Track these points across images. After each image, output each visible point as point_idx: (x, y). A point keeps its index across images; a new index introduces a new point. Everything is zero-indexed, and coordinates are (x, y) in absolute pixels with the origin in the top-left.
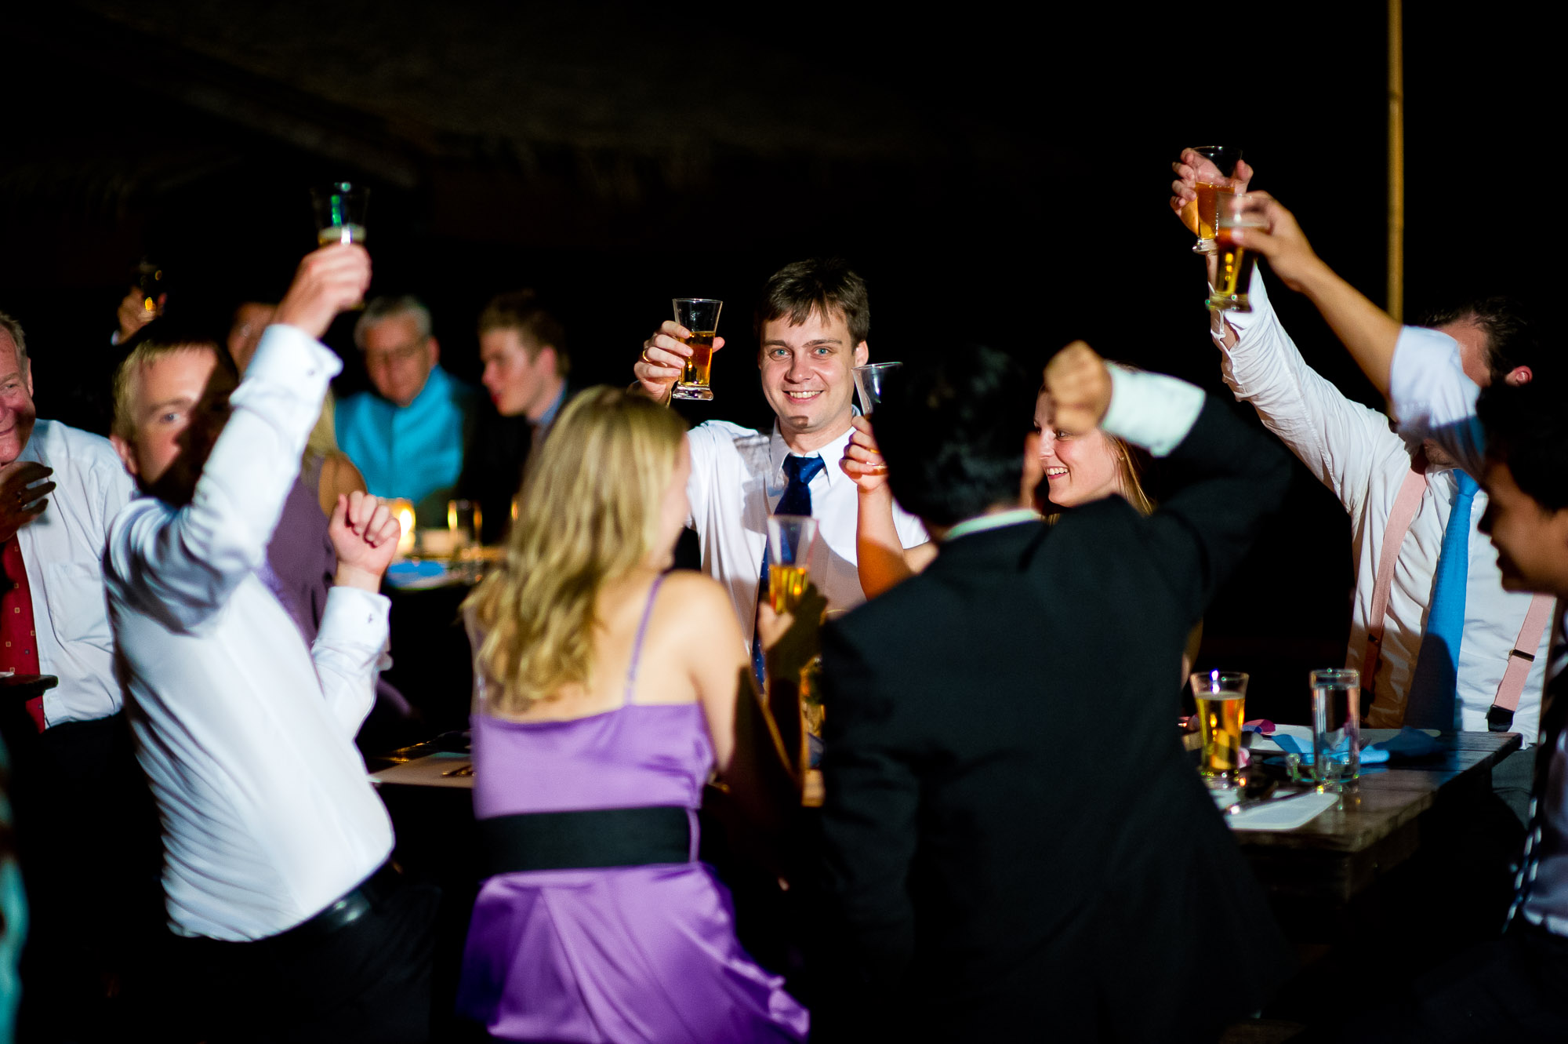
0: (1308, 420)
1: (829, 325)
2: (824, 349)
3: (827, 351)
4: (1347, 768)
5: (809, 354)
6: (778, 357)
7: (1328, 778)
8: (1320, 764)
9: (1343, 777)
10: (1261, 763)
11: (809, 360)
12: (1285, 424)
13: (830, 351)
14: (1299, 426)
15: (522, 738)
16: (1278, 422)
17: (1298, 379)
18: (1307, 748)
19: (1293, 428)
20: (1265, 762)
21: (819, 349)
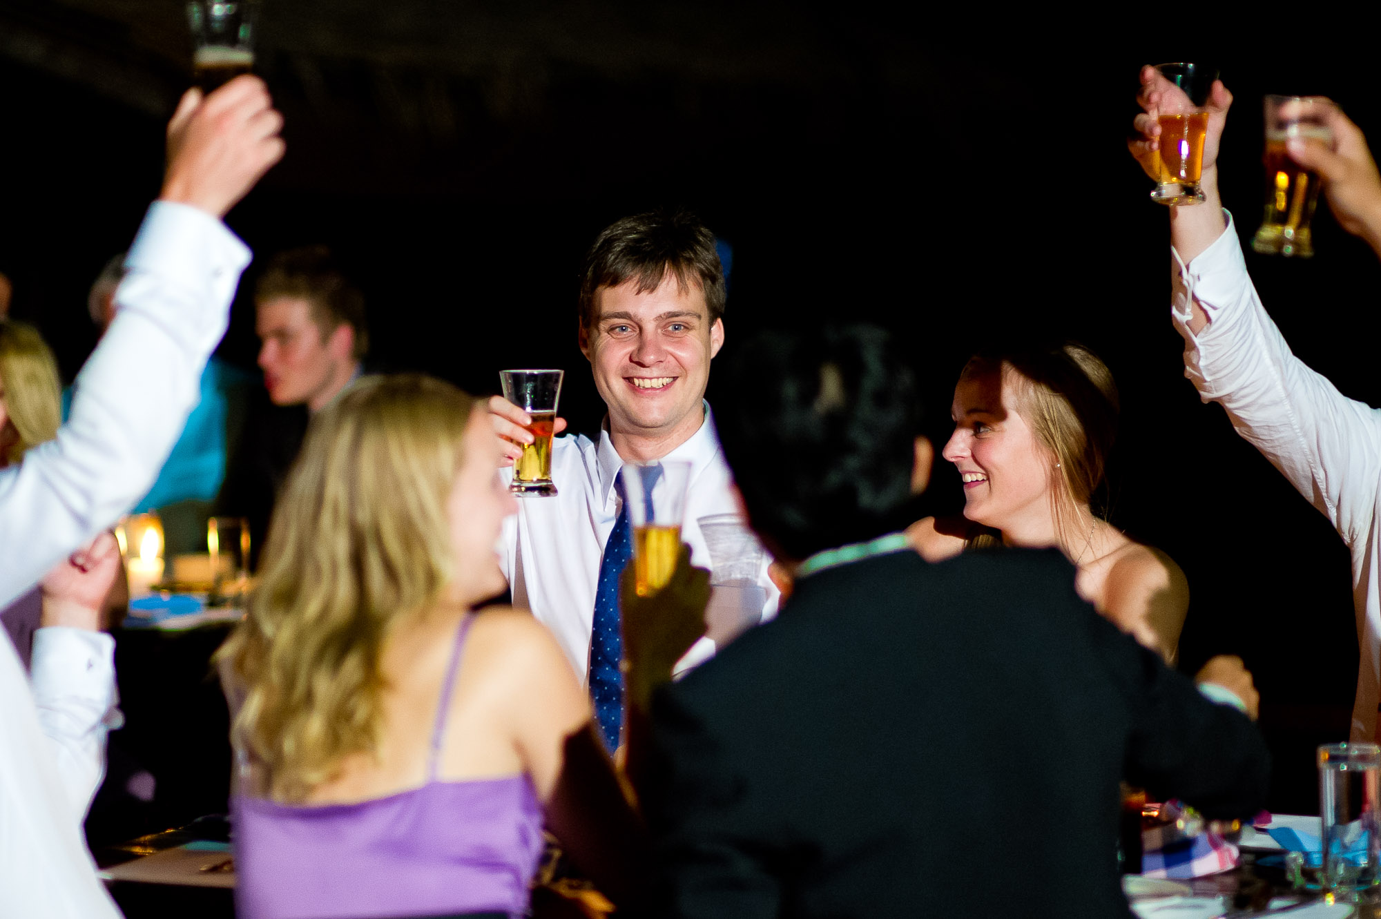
0: (1295, 427)
1: (687, 293)
2: (680, 325)
3: (682, 328)
4: (1365, 871)
5: (659, 331)
6: (619, 334)
7: (1341, 883)
8: (1331, 865)
9: (1360, 882)
10: (1253, 864)
11: (661, 338)
12: (1265, 432)
13: (685, 327)
14: (1282, 435)
15: (298, 827)
16: (1257, 431)
17: (1282, 373)
18: (1312, 844)
19: (1276, 436)
20: (1259, 862)
21: (674, 324)
